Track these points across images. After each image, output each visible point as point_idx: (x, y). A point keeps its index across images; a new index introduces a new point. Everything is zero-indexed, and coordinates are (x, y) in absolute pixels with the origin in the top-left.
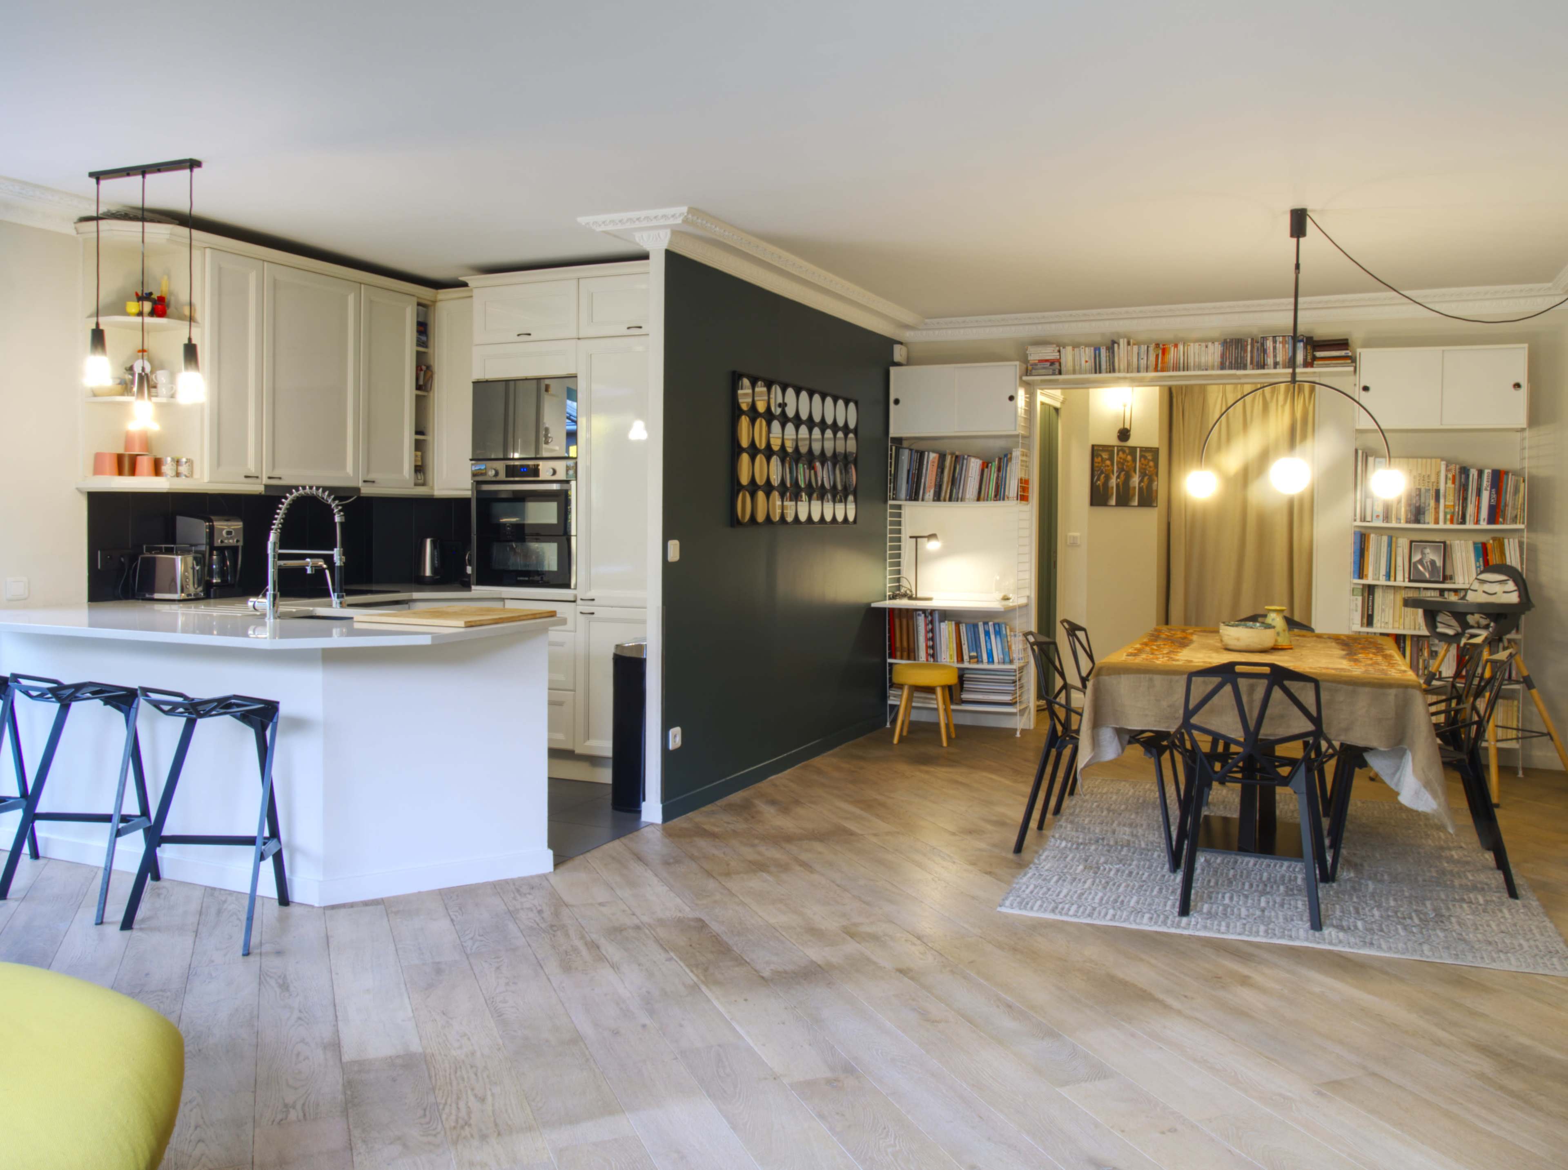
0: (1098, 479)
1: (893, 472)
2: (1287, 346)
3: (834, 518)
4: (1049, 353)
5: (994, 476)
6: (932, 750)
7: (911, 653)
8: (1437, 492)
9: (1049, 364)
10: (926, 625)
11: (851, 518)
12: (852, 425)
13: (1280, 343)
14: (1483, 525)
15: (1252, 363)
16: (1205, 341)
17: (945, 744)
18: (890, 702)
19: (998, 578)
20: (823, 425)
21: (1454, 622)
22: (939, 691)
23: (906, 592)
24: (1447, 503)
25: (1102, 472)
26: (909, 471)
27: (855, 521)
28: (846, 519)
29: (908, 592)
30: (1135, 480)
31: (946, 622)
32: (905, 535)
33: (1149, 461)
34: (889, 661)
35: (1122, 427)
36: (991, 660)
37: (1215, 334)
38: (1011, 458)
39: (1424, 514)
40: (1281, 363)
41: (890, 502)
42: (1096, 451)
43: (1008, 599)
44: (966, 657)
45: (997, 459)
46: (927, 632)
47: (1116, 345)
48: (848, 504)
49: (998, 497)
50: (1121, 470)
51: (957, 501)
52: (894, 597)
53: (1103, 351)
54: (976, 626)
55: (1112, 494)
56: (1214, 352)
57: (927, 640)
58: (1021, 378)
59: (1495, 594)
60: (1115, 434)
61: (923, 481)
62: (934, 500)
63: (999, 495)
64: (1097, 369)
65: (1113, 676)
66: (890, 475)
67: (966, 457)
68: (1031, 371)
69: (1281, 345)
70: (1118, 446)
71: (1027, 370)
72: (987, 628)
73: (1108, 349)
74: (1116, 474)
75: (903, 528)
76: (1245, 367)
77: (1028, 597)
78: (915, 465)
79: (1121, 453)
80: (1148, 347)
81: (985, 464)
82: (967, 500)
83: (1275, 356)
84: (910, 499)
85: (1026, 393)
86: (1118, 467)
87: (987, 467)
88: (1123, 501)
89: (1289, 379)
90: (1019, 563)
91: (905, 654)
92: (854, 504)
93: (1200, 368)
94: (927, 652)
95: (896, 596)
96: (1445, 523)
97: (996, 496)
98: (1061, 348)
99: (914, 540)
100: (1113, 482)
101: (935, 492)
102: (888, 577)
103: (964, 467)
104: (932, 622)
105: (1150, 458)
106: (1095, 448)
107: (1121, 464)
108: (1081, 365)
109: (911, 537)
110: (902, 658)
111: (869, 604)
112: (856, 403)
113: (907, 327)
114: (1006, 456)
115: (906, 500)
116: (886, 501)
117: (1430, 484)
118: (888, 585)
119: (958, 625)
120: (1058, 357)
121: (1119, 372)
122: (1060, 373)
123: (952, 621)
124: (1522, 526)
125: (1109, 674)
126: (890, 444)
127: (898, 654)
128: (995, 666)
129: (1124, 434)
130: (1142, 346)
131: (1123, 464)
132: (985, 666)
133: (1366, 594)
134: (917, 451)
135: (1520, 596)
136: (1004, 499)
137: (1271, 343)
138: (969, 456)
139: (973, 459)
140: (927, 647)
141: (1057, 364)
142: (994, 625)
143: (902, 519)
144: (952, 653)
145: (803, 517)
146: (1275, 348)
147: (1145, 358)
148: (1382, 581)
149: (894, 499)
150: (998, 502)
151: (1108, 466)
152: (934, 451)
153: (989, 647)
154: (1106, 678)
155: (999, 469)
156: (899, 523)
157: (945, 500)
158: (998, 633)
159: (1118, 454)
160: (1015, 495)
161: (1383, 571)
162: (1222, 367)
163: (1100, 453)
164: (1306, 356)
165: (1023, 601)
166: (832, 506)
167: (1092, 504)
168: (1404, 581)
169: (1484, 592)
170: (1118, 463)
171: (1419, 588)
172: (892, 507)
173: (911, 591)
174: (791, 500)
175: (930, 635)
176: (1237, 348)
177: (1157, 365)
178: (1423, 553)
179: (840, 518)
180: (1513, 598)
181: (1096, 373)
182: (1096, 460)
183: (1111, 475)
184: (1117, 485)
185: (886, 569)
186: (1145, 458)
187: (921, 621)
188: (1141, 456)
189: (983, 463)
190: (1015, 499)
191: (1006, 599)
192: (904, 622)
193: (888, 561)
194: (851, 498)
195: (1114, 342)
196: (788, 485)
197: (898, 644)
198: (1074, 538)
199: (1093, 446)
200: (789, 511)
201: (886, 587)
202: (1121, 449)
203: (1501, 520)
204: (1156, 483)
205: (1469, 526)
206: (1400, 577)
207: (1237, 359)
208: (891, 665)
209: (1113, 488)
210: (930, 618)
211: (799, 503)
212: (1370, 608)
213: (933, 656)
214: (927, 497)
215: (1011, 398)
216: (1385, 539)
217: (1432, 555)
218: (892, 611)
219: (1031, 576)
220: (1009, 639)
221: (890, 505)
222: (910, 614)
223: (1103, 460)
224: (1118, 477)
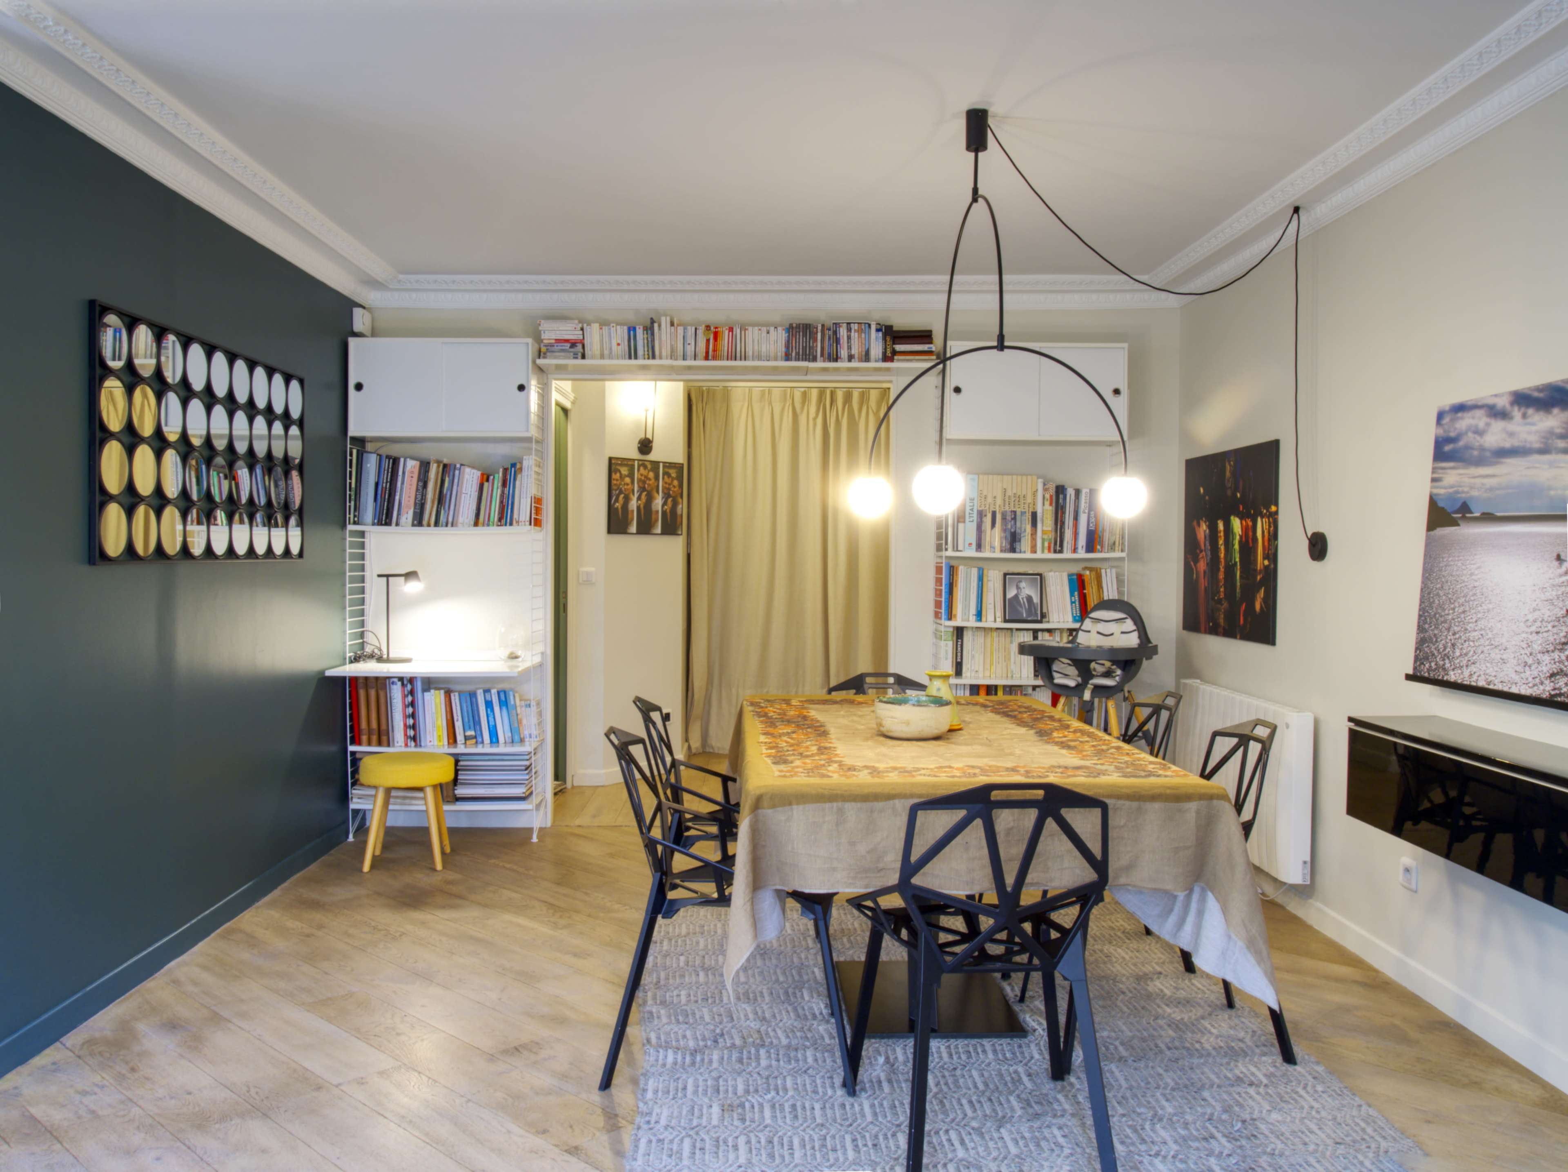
0: (617, 500)
1: (353, 486)
2: (863, 335)
3: (270, 550)
4: (569, 331)
5: (497, 493)
6: (420, 879)
7: (383, 736)
8: (1034, 515)
9: (569, 345)
10: (405, 696)
11: (295, 549)
12: (295, 414)
13: (855, 331)
14: (1082, 554)
15: (822, 355)
16: (767, 326)
17: (439, 867)
18: (352, 806)
19: (503, 630)
20: (251, 408)
21: (1072, 671)
22: (429, 792)
23: (373, 652)
24: (1045, 528)
25: (621, 492)
26: (377, 484)
27: (301, 555)
28: (287, 552)
29: (376, 651)
30: (658, 502)
31: (432, 691)
32: (370, 573)
33: (673, 479)
34: (351, 748)
35: (643, 436)
36: (494, 738)
37: (776, 318)
38: (521, 469)
39: (1020, 541)
40: (856, 356)
41: (351, 527)
42: (613, 465)
43: (516, 657)
44: (460, 738)
45: (501, 470)
46: (405, 706)
47: (656, 325)
48: (290, 529)
49: (503, 521)
50: (642, 489)
51: (447, 526)
52: (356, 659)
53: (640, 332)
54: (473, 695)
55: (633, 519)
56: (778, 339)
57: (406, 717)
58: (534, 362)
59: (1112, 634)
60: (635, 446)
61: (397, 498)
62: (413, 525)
63: (505, 517)
64: (632, 354)
65: (780, 809)
66: (350, 490)
67: (458, 466)
68: (545, 354)
69: (856, 334)
70: (639, 460)
71: (540, 351)
72: (488, 698)
73: (645, 329)
74: (636, 495)
75: (367, 563)
76: (814, 359)
77: (542, 653)
78: (385, 477)
79: (642, 468)
80: (696, 329)
81: (485, 477)
82: (459, 525)
83: (849, 348)
84: (380, 523)
85: (539, 383)
86: (639, 486)
87: (488, 480)
88: (645, 529)
89: (995, 344)
90: (533, 609)
91: (374, 738)
92: (299, 529)
93: (759, 358)
94: (406, 734)
95: (360, 657)
96: (1043, 552)
97: (500, 520)
98: (585, 325)
99: (385, 579)
100: (633, 504)
101: (415, 513)
102: (348, 632)
103: (456, 481)
104: (412, 692)
105: (674, 475)
106: (613, 461)
107: (643, 482)
108: (611, 349)
109: (379, 576)
110: (369, 744)
111: (323, 672)
112: (301, 382)
113: (373, 283)
114: (513, 465)
115: (373, 524)
116: (344, 526)
117: (1026, 506)
118: (348, 643)
119: (448, 693)
120: (581, 337)
121: (661, 358)
122: (583, 357)
123: (439, 689)
124: (1124, 555)
125: (774, 806)
126: (349, 446)
127: (364, 738)
128: (501, 749)
129: (645, 446)
130: (689, 328)
131: (644, 482)
132: (488, 749)
133: (955, 638)
134: (388, 457)
135: (1139, 637)
136: (511, 524)
137: (845, 331)
138: (462, 465)
139: (468, 470)
140: (406, 726)
141: (580, 346)
142: (499, 693)
143: (366, 551)
144: (441, 733)
145: (220, 548)
146: (849, 338)
147: (693, 343)
148: (972, 623)
149: (355, 523)
150: (504, 527)
151: (628, 484)
152: (413, 458)
153: (492, 723)
154: (770, 811)
155: (504, 484)
156: (362, 557)
157: (429, 525)
158: (504, 703)
159: (639, 470)
160: (528, 519)
161: (973, 610)
162: (787, 357)
163: (619, 467)
164: (885, 349)
165: (537, 659)
166: (267, 532)
167: (610, 531)
168: (995, 621)
169: (1098, 633)
170: (639, 480)
171: (1011, 629)
172: (354, 533)
173: (380, 650)
174: (199, 523)
175: (410, 710)
176: (805, 335)
177: (707, 353)
178: (1018, 588)
179: (278, 549)
180: (1133, 640)
181: (630, 358)
182: (614, 476)
183: (631, 495)
184: (638, 508)
185: (345, 619)
186: (669, 475)
187: (397, 692)
188: (665, 473)
189: (482, 475)
190: (528, 523)
191: (513, 657)
192: (373, 693)
193: (348, 609)
194: (293, 521)
195: (653, 321)
196: (195, 497)
197: (364, 725)
198: (588, 574)
199: (610, 459)
200: (196, 540)
201: (345, 646)
202: (643, 464)
203: (1099, 547)
204: (680, 506)
205: (1067, 554)
206: (991, 618)
207: (804, 348)
208: (353, 753)
209: (633, 511)
210: (409, 687)
211: (212, 528)
212: (959, 654)
213: (414, 739)
214: (403, 520)
215: (521, 388)
216: (974, 572)
217: (1028, 590)
218: (354, 680)
219: (545, 627)
220: (519, 711)
221: (351, 532)
222: (380, 683)
223: (622, 477)
224: (639, 498)
